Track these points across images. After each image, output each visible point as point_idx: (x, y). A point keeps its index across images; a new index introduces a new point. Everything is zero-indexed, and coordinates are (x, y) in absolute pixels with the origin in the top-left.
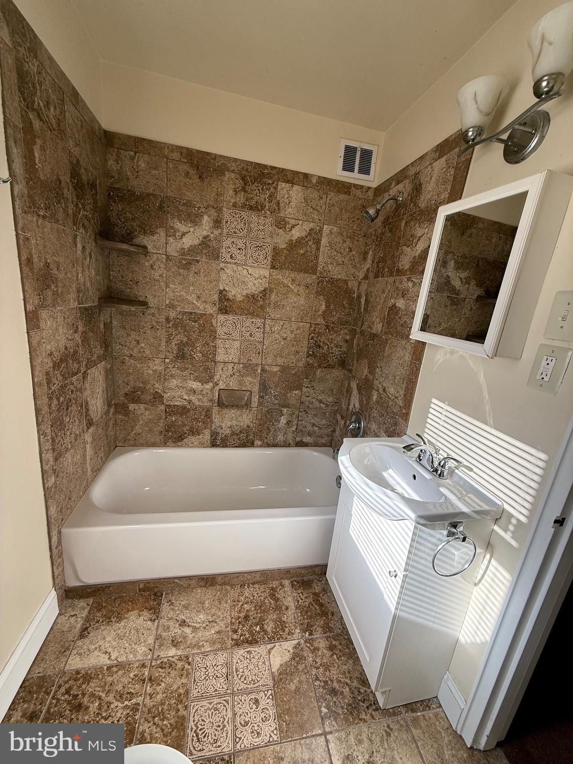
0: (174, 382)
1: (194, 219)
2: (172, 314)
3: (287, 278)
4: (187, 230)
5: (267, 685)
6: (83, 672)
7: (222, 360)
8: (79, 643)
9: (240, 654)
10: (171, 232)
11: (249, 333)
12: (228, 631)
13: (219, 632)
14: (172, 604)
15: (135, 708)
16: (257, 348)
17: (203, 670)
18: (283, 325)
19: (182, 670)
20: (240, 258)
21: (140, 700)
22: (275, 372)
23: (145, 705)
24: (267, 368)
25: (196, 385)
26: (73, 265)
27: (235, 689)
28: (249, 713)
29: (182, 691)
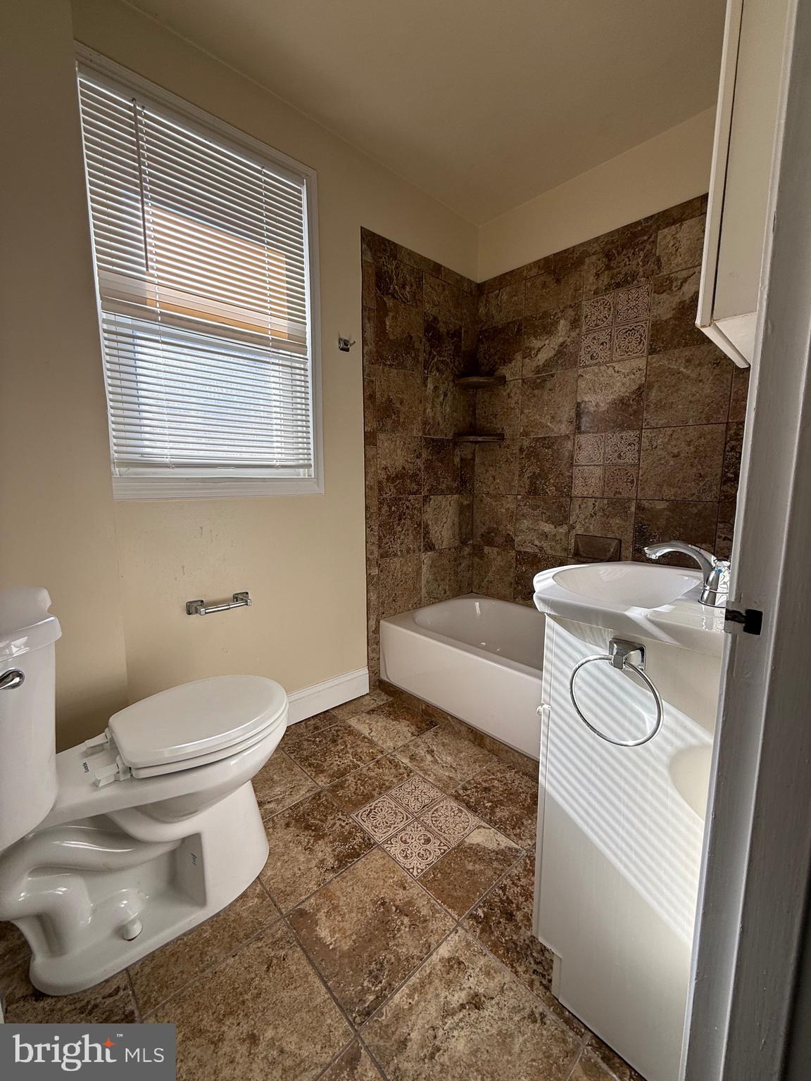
0: (525, 523)
1: (548, 329)
2: (526, 443)
3: (676, 360)
4: (543, 344)
5: (449, 842)
6: (352, 728)
7: (580, 495)
8: (364, 715)
9: (452, 804)
10: (528, 353)
11: (617, 454)
12: (459, 784)
13: (451, 778)
14: (436, 736)
15: (356, 766)
16: (629, 474)
17: (413, 787)
18: (672, 435)
19: (400, 774)
20: (603, 354)
21: (362, 765)
22: (660, 510)
23: (361, 770)
24: (646, 504)
25: (547, 528)
26: (421, 402)
27: (421, 818)
28: (414, 840)
29: (387, 784)
